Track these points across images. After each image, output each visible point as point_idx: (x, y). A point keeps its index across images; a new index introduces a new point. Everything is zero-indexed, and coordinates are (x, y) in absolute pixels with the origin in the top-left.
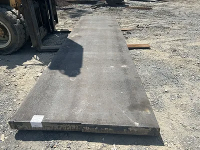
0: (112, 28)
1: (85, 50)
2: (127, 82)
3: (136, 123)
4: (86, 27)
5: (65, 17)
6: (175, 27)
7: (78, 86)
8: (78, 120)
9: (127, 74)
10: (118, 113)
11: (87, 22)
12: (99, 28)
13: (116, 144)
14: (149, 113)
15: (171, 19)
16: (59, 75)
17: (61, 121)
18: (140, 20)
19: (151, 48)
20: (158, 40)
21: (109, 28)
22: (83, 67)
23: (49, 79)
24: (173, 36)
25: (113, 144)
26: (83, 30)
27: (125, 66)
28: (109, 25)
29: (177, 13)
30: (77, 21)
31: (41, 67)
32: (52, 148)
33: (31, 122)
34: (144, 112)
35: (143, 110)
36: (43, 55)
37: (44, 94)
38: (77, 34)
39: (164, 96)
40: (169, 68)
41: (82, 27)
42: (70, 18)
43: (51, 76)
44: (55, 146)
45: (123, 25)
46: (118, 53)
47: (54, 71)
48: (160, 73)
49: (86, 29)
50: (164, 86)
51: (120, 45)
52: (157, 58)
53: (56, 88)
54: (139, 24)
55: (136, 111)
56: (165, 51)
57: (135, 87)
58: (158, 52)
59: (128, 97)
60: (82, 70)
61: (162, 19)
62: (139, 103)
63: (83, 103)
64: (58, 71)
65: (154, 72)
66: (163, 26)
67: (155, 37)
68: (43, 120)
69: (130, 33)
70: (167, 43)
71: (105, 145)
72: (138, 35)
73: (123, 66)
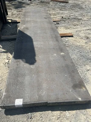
0: (47, 20)
1: (34, 40)
2: (67, 66)
3: (79, 98)
4: (29, 19)
5: (11, 8)
6: (85, 19)
7: (38, 72)
8: (45, 100)
9: (66, 60)
10: (67, 92)
11: (29, 14)
12: (39, 20)
13: (68, 111)
14: (85, 90)
15: (81, 12)
16: (22, 64)
17: (35, 102)
18: (62, 12)
19: (74, 36)
20: (77, 29)
21: (45, 20)
22: (37, 55)
23: (17, 68)
24: (85, 26)
25: (66, 111)
26: (27, 22)
27: (63, 54)
28: (44, 17)
29: (84, 7)
30: (20, 11)
31: (5, 54)
32: (31, 118)
33: (15, 105)
34: (82, 89)
35: (81, 88)
36: (4, 43)
37: (17, 81)
38: (25, 26)
39: (87, 73)
40: (87, 51)
41: (27, 19)
42: (14, 9)
43: (17, 65)
44: (32, 117)
45: (52, 16)
46: (56, 43)
47: (18, 60)
48: (82, 56)
49: (30, 21)
50: (86, 66)
51: (55, 35)
52: (78, 44)
53: (24, 75)
54: (63, 15)
55: (77, 89)
56: (82, 38)
57: (73, 71)
58: (78, 39)
59: (70, 79)
60: (37, 58)
61: (76, 12)
62: (78, 83)
63: (45, 85)
64: (21, 60)
65: (79, 54)
66: (78, 17)
67: (75, 27)
68: (23, 103)
69: (59, 24)
70: (82, 32)
71: (62, 112)
72: (63, 25)
73: (61, 54)
